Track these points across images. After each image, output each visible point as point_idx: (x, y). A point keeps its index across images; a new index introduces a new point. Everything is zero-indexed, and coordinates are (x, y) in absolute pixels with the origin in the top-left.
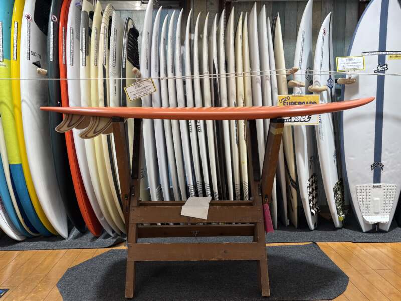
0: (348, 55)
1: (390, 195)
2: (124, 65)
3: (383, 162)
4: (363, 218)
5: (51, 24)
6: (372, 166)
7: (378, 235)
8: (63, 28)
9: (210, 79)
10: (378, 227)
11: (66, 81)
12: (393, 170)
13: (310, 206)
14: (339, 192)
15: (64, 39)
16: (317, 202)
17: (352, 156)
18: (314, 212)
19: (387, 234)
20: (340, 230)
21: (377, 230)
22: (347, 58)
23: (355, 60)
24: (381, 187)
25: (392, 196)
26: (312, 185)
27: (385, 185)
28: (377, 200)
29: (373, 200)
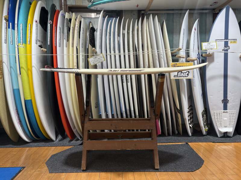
0: (208, 41)
1: (233, 117)
2: (88, 47)
3: (228, 99)
4: (218, 129)
5: (49, 25)
6: (222, 101)
7: (226, 139)
8: (55, 27)
9: (134, 55)
10: (227, 134)
11: (56, 56)
12: (234, 103)
13: (189, 123)
14: (205, 115)
15: (55, 33)
16: (192, 121)
17: (212, 96)
18: (191, 126)
19: (231, 138)
20: (206, 136)
21: (226, 136)
22: (207, 43)
23: (212, 44)
24: (227, 112)
25: (234, 117)
26: (190, 111)
27: (230, 111)
28: (225, 120)
29: (224, 120)
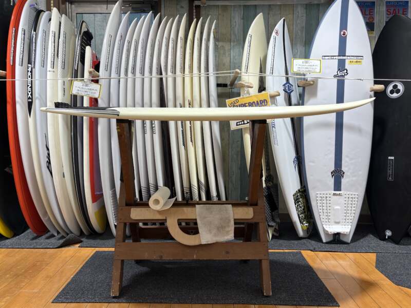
0: (309, 58)
3: (344, 169)
6: (332, 173)
10: (338, 237)
12: (354, 178)
14: (302, 200)
21: (336, 240)
23: (312, 63)
24: (341, 195)
25: (354, 205)
27: (345, 193)
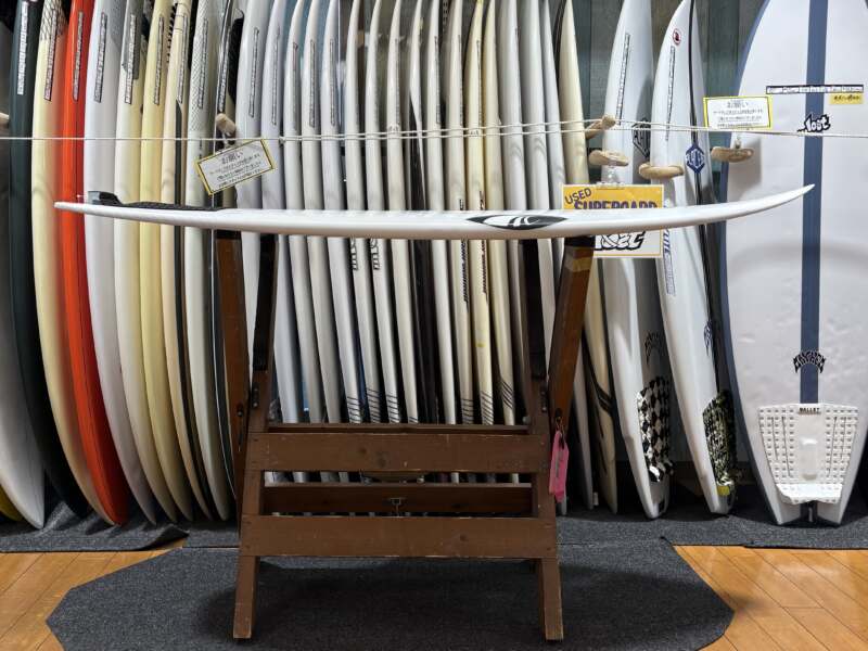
3: (823, 350)
4: (777, 489)
5: (23, 8)
6: (795, 360)
7: (812, 531)
9: (404, 142)
10: (815, 512)
13: (646, 458)
17: (750, 335)
24: (818, 413)
28: (809, 445)
29: (802, 447)
